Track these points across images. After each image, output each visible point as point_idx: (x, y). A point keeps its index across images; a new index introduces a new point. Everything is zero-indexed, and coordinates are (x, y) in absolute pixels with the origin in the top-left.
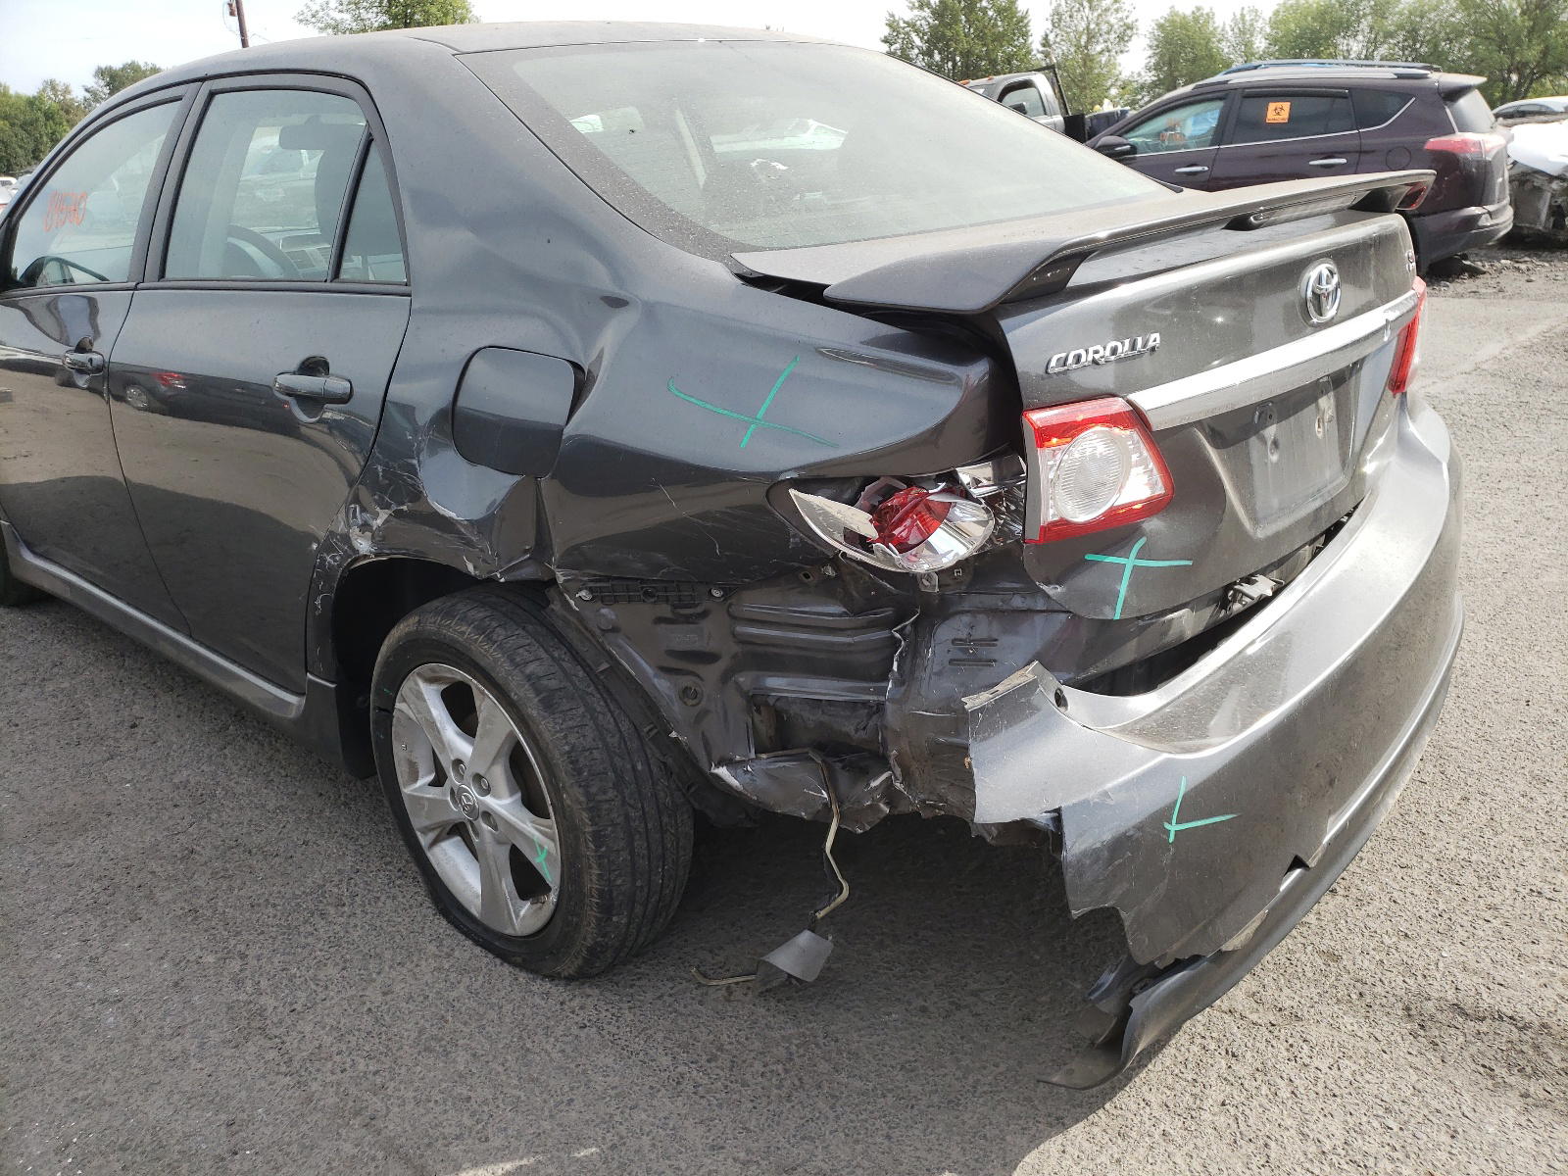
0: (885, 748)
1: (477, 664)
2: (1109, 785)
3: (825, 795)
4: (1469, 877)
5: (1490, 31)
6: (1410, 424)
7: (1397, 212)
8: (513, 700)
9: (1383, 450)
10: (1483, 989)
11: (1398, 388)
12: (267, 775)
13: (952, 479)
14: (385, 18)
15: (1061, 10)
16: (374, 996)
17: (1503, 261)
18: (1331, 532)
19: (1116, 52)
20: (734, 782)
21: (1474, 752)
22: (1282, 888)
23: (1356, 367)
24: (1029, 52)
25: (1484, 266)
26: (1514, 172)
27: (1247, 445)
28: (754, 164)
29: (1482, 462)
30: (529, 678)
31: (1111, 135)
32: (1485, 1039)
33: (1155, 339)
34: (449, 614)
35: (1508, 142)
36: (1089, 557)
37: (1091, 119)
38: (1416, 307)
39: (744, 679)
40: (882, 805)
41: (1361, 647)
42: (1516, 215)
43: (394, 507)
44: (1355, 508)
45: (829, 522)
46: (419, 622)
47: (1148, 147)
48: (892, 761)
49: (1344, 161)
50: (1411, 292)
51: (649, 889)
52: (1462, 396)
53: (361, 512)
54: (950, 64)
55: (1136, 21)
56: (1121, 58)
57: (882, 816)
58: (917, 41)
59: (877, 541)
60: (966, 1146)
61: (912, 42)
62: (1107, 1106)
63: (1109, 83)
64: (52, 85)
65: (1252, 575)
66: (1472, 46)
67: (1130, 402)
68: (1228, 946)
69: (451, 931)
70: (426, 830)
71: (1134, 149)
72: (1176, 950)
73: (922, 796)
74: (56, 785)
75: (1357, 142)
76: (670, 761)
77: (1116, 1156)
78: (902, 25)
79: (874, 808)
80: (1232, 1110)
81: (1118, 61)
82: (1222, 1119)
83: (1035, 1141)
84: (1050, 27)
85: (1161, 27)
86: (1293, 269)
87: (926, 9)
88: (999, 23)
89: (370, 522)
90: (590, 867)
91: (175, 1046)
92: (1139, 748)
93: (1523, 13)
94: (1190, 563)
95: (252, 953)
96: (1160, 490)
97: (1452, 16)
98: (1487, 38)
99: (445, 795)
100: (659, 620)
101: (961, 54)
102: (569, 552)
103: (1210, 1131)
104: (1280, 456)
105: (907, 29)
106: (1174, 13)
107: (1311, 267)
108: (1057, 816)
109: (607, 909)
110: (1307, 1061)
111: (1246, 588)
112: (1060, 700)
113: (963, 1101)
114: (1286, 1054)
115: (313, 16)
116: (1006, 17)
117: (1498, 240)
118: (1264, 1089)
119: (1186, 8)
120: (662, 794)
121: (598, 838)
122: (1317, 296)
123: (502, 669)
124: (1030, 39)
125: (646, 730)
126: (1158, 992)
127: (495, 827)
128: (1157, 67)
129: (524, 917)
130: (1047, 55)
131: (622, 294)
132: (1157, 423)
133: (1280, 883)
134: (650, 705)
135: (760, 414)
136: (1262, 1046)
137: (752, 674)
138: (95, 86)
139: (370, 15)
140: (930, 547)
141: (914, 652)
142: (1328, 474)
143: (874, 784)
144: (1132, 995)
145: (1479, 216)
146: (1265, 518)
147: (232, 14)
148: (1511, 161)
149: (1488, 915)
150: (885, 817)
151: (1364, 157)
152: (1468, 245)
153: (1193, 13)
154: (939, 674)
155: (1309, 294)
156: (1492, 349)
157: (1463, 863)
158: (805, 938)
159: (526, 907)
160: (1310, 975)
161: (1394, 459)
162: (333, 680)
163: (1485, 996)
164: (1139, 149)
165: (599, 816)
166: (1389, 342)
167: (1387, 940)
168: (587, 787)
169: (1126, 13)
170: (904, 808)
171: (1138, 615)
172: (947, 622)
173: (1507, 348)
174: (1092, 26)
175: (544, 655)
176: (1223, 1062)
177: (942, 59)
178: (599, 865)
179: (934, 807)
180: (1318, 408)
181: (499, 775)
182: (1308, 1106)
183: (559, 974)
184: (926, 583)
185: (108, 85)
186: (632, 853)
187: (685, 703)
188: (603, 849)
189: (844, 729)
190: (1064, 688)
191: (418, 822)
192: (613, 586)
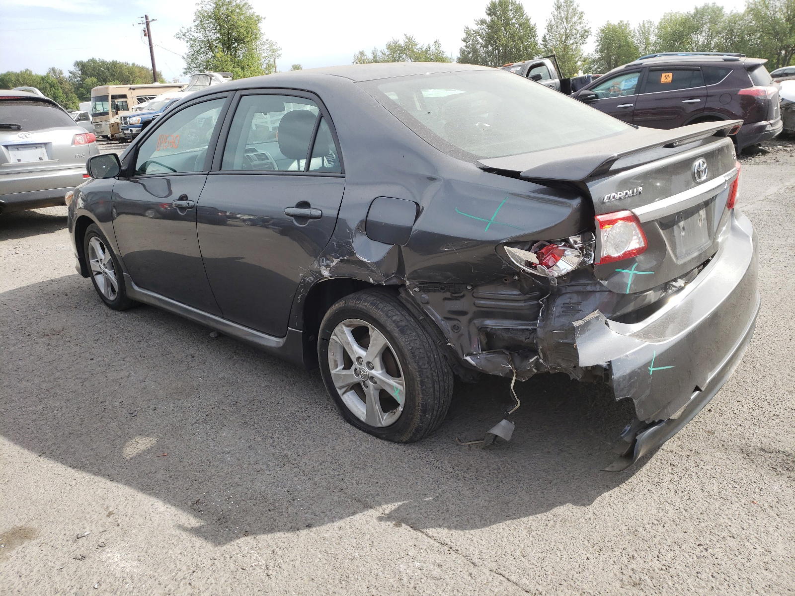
0: (537, 346)
1: (372, 317)
2: (628, 353)
3: (510, 366)
4: (766, 405)
5: (770, 30)
6: (736, 221)
7: (728, 136)
8: (388, 330)
9: (725, 232)
10: (772, 443)
11: (731, 206)
12: (257, 374)
13: (566, 241)
14: (218, 35)
15: (552, 23)
16: (329, 450)
17: (778, 147)
18: (705, 264)
19: (580, 44)
20: (473, 363)
21: (767, 359)
22: (692, 398)
23: (713, 199)
24: (536, 45)
25: (769, 149)
26: (783, 103)
27: (673, 228)
28: (477, 125)
29: (769, 242)
30: (394, 322)
31: (586, 90)
32: (773, 459)
33: (640, 189)
34: (359, 299)
35: (779, 90)
36: (617, 270)
37: (573, 80)
38: (737, 174)
39: (477, 322)
40: (534, 369)
41: (719, 306)
42: (784, 124)
43: (341, 258)
44: (715, 254)
45: (519, 259)
46: (345, 303)
47: (604, 95)
48: (539, 351)
49: (699, 100)
50: (735, 168)
51: (439, 405)
52: (759, 212)
53: (326, 260)
54: (497, 51)
55: (590, 28)
56: (583, 47)
57: (534, 374)
58: (480, 40)
59: (539, 264)
60: (574, 495)
61: (477, 41)
62: (626, 482)
63: (577, 59)
64: (53, 70)
65: (676, 279)
66: (761, 37)
67: (632, 212)
68: (672, 417)
69: (352, 427)
70: (341, 388)
71: (597, 96)
72: (652, 418)
73: (551, 365)
74: (170, 379)
75: (705, 91)
76: (447, 355)
77: (631, 497)
78: (472, 32)
79: (530, 370)
80: (675, 483)
81: (581, 48)
82: (671, 485)
83: (599, 493)
84: (547, 32)
85: (602, 31)
86: (688, 162)
87: (484, 25)
88: (521, 31)
89: (330, 264)
90: (419, 394)
91: (258, 467)
92: (637, 340)
93: (787, 21)
94: (653, 273)
95: (275, 436)
96: (643, 245)
97: (751, 22)
98: (769, 33)
99: (352, 372)
100: (445, 299)
101: (502, 46)
102: (412, 273)
103: (667, 489)
104: (686, 233)
105: (475, 35)
106: (609, 24)
107: (696, 161)
108: (610, 364)
109: (424, 411)
110: (703, 467)
111: (674, 283)
112: (607, 324)
113: (570, 481)
114: (694, 465)
115: (184, 35)
116: (524, 27)
117: (776, 136)
118: (686, 476)
119: (615, 22)
120: (444, 367)
121: (422, 382)
122: (698, 172)
123: (383, 319)
124: (537, 38)
125: (438, 342)
126: (646, 433)
127: (375, 383)
128: (601, 51)
129: (386, 420)
130: (545, 46)
131: (433, 176)
132: (642, 220)
133: (691, 395)
134: (440, 332)
135: (492, 219)
136: (685, 462)
137: (480, 320)
138: (74, 70)
139: (211, 34)
140: (557, 266)
141: (548, 308)
142: (703, 240)
143: (531, 361)
144: (636, 435)
145: (765, 126)
146: (680, 257)
147: (145, 35)
148: (781, 98)
149: (774, 418)
150: (535, 374)
151: (709, 99)
152: (761, 140)
153: (619, 24)
154: (559, 317)
155: (696, 171)
156: (772, 190)
157: (763, 400)
158: (504, 422)
159: (386, 416)
160: (702, 439)
161: (729, 235)
162: (302, 329)
163: (773, 445)
164: (599, 95)
165: (422, 374)
166: (727, 188)
167: (733, 427)
168: (418, 363)
169: (585, 25)
170: (543, 370)
171: (634, 292)
172: (560, 297)
173: (780, 189)
174: (568, 31)
175: (399, 313)
176: (670, 468)
177: (493, 49)
178: (423, 394)
179: (555, 369)
180: (699, 214)
181: (377, 362)
182: (704, 481)
183: (402, 441)
184: (553, 282)
185: (81, 70)
186: (434, 389)
187: (454, 331)
188: (424, 387)
189: (520, 339)
190: (607, 320)
191: (337, 384)
192: (429, 285)
